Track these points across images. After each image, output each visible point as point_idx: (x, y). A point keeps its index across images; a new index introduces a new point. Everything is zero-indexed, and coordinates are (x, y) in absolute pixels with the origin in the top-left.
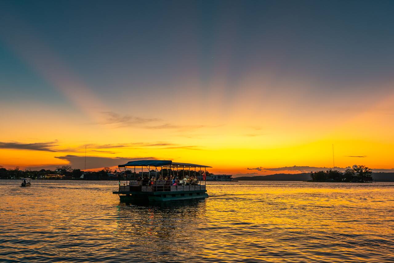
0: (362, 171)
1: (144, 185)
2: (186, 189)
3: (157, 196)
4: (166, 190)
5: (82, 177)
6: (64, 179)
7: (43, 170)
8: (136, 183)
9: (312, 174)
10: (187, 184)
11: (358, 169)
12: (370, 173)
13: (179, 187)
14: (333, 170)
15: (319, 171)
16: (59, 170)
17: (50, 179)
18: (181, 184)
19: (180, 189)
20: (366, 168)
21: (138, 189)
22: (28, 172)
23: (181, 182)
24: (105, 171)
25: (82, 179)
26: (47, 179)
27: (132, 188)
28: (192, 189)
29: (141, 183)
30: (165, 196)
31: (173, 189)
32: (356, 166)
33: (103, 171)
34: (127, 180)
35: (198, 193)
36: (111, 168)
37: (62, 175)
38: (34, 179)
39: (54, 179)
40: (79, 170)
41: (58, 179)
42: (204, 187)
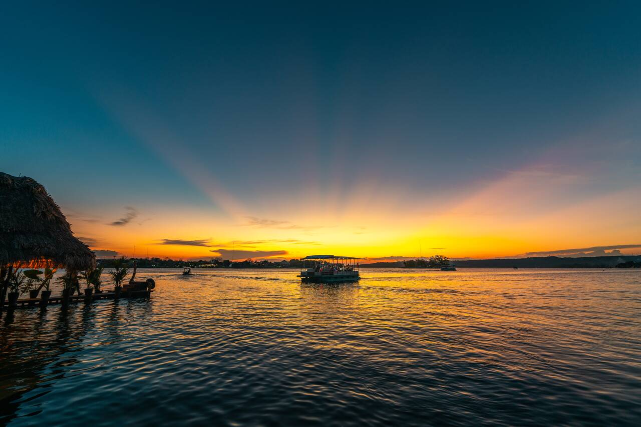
0: (442, 260)
1: (316, 271)
2: (345, 274)
3: (324, 278)
4: (330, 274)
5: (230, 266)
6: (217, 267)
7: (201, 261)
8: (311, 270)
9: (405, 263)
10: (345, 271)
11: (439, 258)
12: (449, 261)
13: (339, 272)
14: (420, 259)
15: (410, 260)
16: (213, 260)
17: (206, 267)
18: (341, 271)
19: (340, 274)
20: (445, 257)
21: (313, 273)
22: (189, 262)
23: (341, 269)
24: (248, 261)
25: (230, 268)
26: (203, 267)
27: (308, 273)
28: (349, 274)
29: (314, 270)
30: (330, 278)
31: (335, 274)
32: (437, 256)
33: (246, 261)
34: (306, 268)
35: (353, 277)
36: (252, 259)
37: (215, 264)
38: (193, 267)
39: (209, 267)
40: (228, 261)
41: (213, 267)
42: (358, 272)
